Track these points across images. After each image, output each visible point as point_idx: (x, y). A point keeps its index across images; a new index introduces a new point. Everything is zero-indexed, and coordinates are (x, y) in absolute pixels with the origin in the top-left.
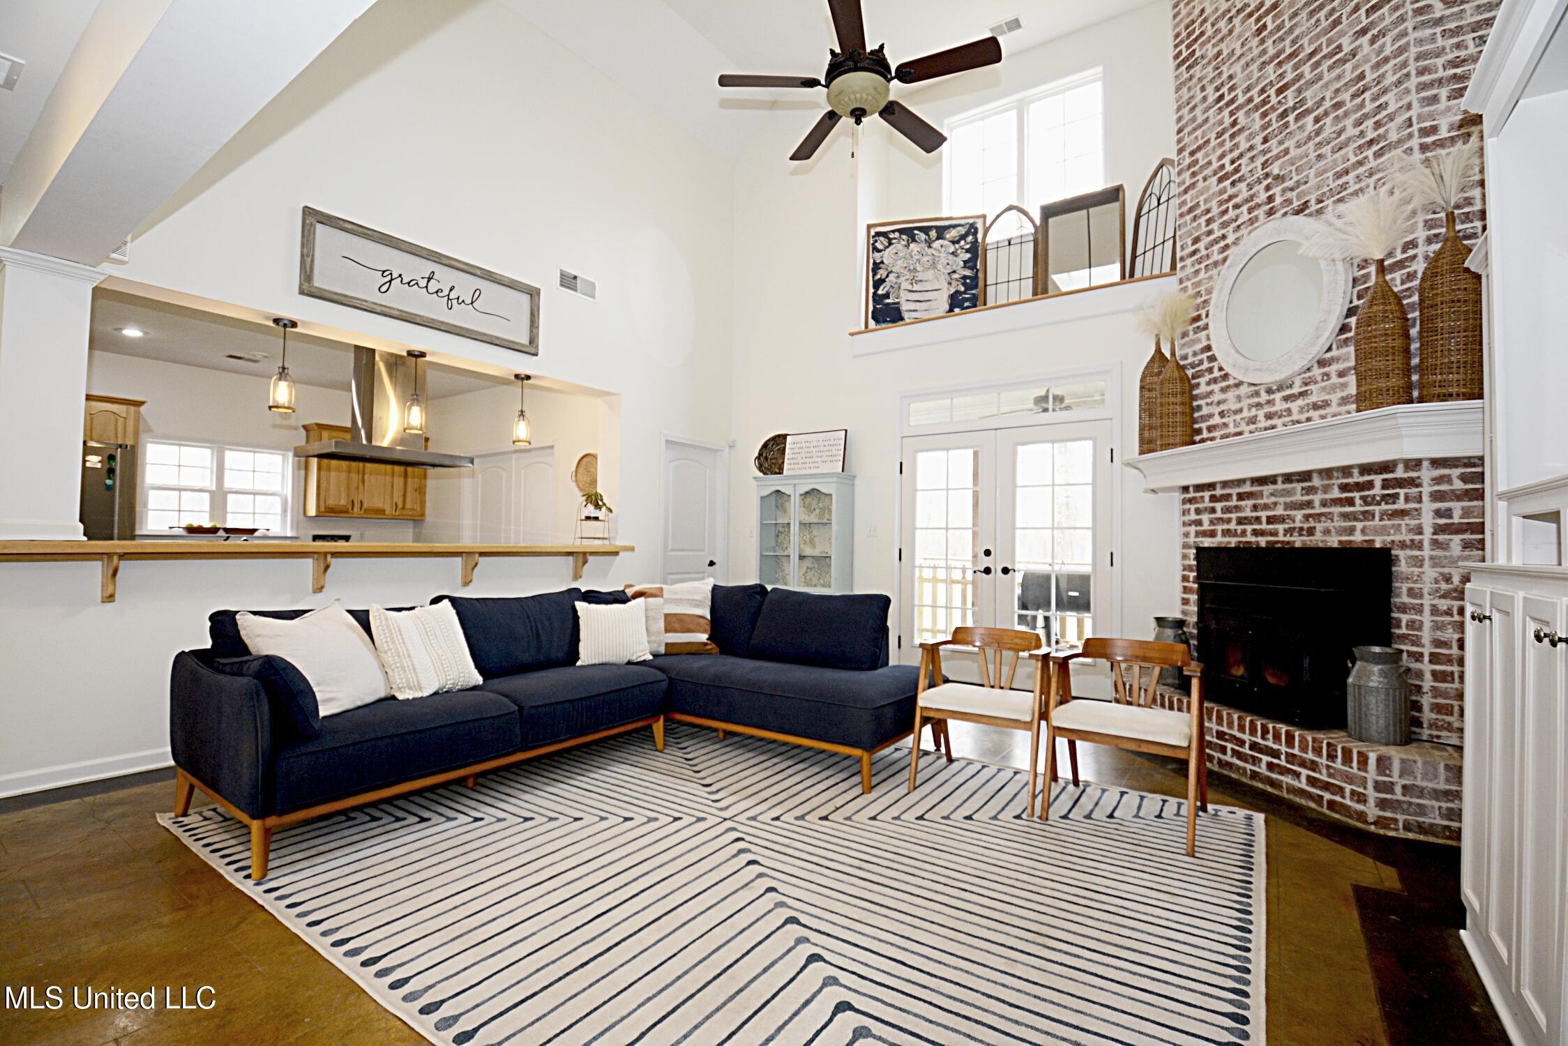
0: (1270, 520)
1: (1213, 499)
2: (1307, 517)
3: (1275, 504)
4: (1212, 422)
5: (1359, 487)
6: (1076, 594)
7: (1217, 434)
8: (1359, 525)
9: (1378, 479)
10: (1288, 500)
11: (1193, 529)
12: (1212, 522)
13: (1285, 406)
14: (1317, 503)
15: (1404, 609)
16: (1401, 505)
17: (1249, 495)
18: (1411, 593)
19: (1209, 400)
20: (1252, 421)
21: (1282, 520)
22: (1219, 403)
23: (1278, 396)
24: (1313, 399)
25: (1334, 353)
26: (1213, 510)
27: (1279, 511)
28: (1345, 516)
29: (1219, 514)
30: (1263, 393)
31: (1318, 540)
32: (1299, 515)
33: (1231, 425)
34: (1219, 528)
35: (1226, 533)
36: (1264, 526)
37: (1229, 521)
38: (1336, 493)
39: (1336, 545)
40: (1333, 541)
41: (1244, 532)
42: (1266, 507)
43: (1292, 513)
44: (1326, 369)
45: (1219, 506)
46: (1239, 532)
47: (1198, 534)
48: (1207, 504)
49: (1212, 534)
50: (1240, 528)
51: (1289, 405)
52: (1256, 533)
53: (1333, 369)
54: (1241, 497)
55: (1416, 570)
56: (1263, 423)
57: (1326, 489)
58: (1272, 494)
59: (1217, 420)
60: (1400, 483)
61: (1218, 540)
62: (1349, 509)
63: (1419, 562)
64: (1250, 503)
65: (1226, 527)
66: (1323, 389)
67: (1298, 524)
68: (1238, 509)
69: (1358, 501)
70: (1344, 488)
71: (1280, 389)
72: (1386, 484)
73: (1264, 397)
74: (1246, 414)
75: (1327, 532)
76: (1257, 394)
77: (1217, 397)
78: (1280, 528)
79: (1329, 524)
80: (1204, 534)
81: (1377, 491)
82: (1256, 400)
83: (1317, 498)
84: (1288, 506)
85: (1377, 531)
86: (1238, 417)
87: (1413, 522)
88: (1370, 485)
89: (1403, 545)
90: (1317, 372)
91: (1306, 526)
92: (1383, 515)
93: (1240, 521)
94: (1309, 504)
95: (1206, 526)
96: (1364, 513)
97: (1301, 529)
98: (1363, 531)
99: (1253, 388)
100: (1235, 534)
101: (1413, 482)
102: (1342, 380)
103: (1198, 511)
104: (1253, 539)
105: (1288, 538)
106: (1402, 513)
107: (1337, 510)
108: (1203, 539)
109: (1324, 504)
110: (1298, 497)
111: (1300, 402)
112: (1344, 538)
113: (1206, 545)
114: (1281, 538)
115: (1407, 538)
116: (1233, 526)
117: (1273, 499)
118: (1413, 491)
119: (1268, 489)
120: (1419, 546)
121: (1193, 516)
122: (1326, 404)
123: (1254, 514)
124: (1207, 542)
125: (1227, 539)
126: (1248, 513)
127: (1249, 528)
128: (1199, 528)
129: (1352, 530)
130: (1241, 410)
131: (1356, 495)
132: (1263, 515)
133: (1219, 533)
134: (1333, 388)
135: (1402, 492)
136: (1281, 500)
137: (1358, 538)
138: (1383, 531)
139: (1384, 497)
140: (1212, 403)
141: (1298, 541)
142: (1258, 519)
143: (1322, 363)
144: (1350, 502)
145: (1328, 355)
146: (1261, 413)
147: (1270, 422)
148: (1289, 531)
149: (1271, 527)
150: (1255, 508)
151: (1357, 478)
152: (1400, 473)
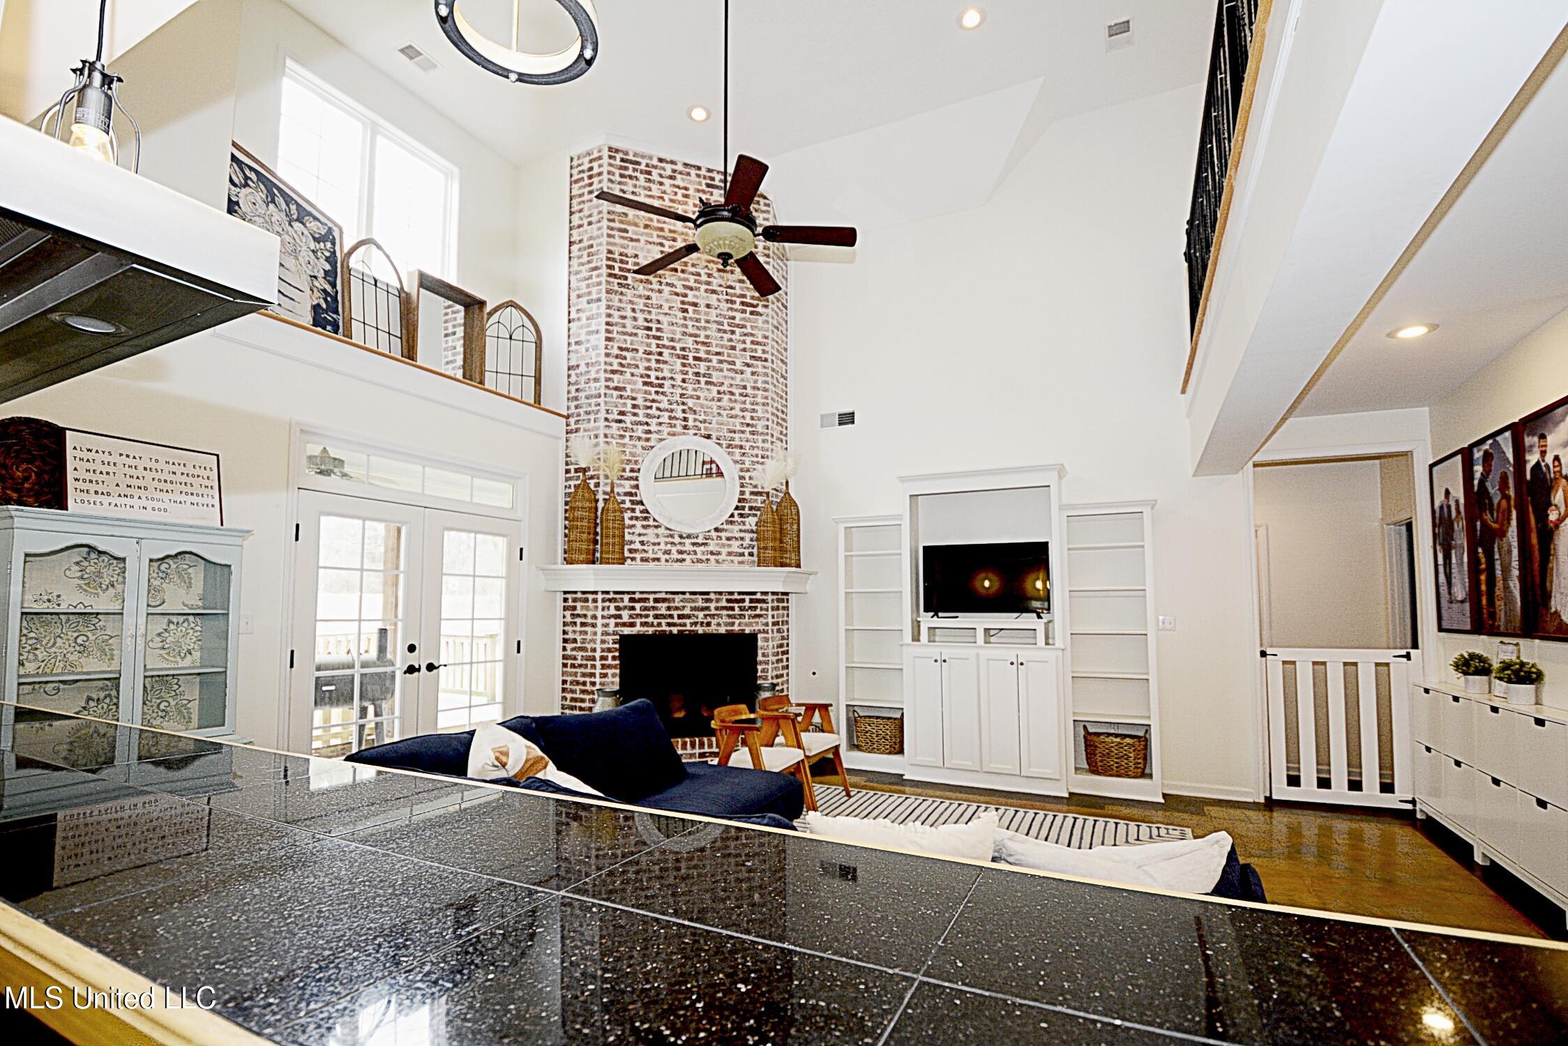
0: (680, 617)
1: (632, 600)
2: (706, 616)
3: (684, 607)
4: (632, 546)
5: (737, 601)
6: (333, 688)
7: (638, 556)
8: (737, 622)
9: (747, 598)
10: (693, 605)
11: (612, 621)
12: (631, 616)
13: (692, 548)
14: (712, 608)
15: (761, 663)
16: (758, 612)
17: (664, 600)
18: (764, 655)
19: (631, 531)
20: (667, 552)
21: (689, 617)
22: (640, 535)
23: (687, 541)
24: (710, 548)
25: (725, 526)
26: (633, 608)
27: (687, 611)
28: (729, 616)
29: (638, 611)
30: (676, 537)
31: (713, 629)
32: (701, 614)
33: (651, 552)
34: (638, 621)
35: (643, 624)
36: (676, 620)
37: (647, 616)
38: (724, 604)
39: (724, 632)
40: (722, 630)
41: (659, 624)
42: (677, 608)
43: (696, 613)
44: (719, 534)
45: (638, 606)
46: (655, 624)
47: (617, 625)
48: (626, 603)
49: (632, 625)
50: (656, 622)
51: (695, 548)
52: (669, 624)
53: (723, 535)
54: (656, 600)
55: (766, 644)
56: (675, 556)
57: (718, 600)
58: (682, 601)
59: (637, 546)
60: (758, 601)
61: (638, 629)
62: (731, 613)
63: (766, 640)
64: (666, 605)
65: (644, 620)
66: (718, 544)
67: (700, 620)
68: (654, 608)
69: (737, 609)
70: (729, 601)
71: (689, 536)
72: (751, 601)
73: (677, 540)
74: (662, 546)
75: (719, 625)
76: (672, 536)
77: (639, 530)
78: (688, 621)
79: (720, 620)
80: (624, 625)
81: (747, 604)
82: (670, 540)
83: (713, 605)
84: (693, 609)
85: (746, 625)
86: (656, 548)
87: (764, 621)
88: (743, 601)
89: (759, 631)
90: (714, 534)
91: (705, 621)
92: (750, 616)
93: (656, 617)
94: (708, 608)
95: (626, 619)
96: (740, 615)
97: (702, 623)
98: (739, 625)
99: (668, 532)
100: (652, 625)
101: (764, 601)
102: (729, 542)
103: (617, 608)
104: (667, 629)
105: (693, 628)
106: (759, 616)
107: (725, 612)
108: (623, 629)
109: (717, 609)
110: (700, 604)
111: (702, 548)
112: (729, 628)
113: (626, 633)
114: (689, 628)
115: (761, 628)
116: (650, 620)
117: (682, 604)
118: (764, 606)
119: (678, 597)
120: (767, 633)
121: (613, 611)
122: (719, 553)
123: (668, 613)
124: (627, 631)
125: (645, 629)
126: (663, 612)
127: (663, 621)
128: (618, 621)
129: (733, 624)
130: (659, 544)
131: (736, 605)
132: (675, 613)
133: (638, 624)
134: (723, 545)
135: (759, 605)
136: (689, 605)
137: (736, 628)
138: (750, 624)
139: (750, 608)
140: (633, 533)
141: (700, 630)
142: (671, 616)
143: (717, 530)
144: (732, 609)
145: (721, 527)
146: (674, 549)
147: (680, 557)
148: (695, 624)
149: (680, 621)
150: (669, 608)
151: (736, 596)
152: (758, 596)
